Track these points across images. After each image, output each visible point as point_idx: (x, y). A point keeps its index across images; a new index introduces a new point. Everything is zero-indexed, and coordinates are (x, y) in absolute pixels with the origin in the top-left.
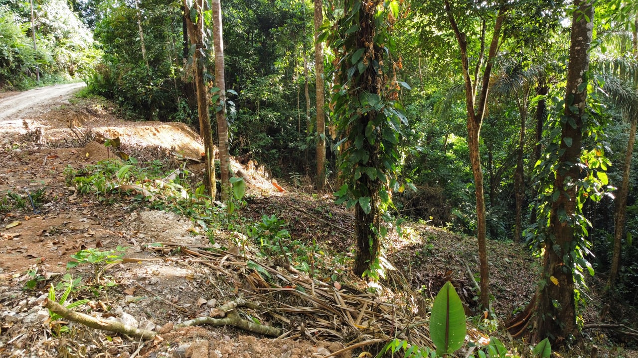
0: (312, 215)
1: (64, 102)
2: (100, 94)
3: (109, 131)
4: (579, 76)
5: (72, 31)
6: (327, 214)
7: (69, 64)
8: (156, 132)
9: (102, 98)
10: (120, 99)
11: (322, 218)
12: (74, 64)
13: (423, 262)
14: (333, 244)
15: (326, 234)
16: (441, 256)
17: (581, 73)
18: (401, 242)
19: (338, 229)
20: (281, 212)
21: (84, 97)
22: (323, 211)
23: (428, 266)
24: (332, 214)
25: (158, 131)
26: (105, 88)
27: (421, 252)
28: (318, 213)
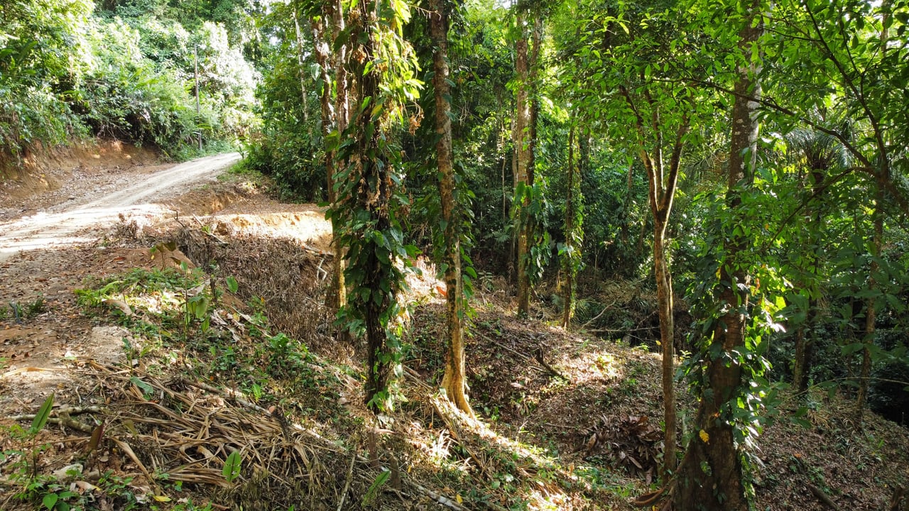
0: (476, 331)
1: (212, 179)
2: (257, 168)
3: (237, 219)
4: (740, 170)
5: (244, 86)
6: (496, 331)
7: (239, 127)
8: (295, 221)
9: (259, 173)
10: (278, 174)
11: (488, 335)
12: (245, 126)
13: (617, 403)
14: (494, 370)
15: (488, 356)
16: (647, 396)
17: (742, 166)
18: (593, 373)
19: (507, 351)
20: (435, 324)
21: (238, 172)
22: (491, 327)
23: (622, 408)
24: (504, 332)
25: (298, 219)
26: (262, 160)
27: (617, 389)
28: (484, 328)
